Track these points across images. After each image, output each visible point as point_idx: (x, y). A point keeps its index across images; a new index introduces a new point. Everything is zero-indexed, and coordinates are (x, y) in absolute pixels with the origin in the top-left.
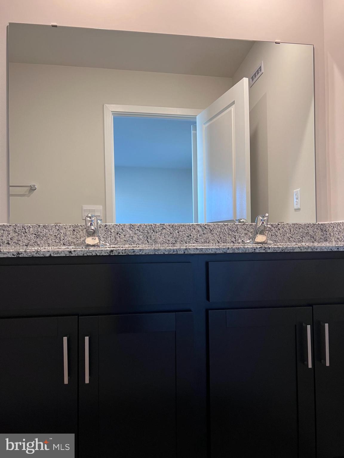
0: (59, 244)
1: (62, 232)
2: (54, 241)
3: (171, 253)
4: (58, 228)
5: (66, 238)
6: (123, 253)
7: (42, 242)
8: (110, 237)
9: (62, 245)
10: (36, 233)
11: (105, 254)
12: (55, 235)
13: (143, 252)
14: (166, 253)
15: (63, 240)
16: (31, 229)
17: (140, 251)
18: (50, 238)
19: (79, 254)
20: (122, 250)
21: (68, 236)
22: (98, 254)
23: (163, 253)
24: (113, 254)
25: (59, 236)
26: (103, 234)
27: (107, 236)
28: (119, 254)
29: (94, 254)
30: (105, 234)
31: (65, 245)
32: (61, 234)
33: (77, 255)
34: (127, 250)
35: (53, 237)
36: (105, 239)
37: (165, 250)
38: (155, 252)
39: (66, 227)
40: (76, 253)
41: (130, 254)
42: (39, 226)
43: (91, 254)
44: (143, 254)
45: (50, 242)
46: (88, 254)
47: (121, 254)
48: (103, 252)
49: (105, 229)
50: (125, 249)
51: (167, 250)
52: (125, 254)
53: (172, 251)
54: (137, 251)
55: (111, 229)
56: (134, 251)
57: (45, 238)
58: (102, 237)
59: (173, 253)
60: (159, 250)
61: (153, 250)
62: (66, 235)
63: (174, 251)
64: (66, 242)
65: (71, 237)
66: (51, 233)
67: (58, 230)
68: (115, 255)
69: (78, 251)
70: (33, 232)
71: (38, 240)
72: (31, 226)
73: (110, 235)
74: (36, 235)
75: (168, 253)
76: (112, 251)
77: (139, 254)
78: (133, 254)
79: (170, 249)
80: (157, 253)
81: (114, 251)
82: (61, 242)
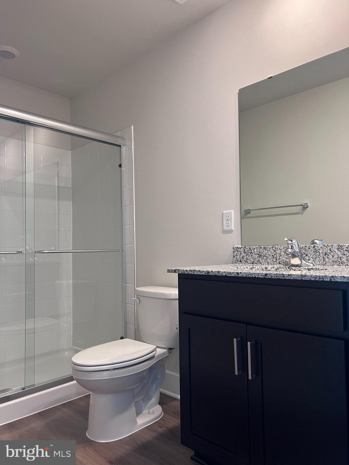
0: (276, 263)
1: (277, 253)
2: (272, 260)
3: (317, 279)
4: (274, 249)
5: (281, 258)
6: (275, 277)
7: (263, 261)
8: (319, 257)
9: (278, 264)
10: (259, 254)
11: (261, 277)
12: (273, 255)
13: (291, 277)
14: (312, 279)
15: (279, 259)
16: (255, 250)
17: (289, 276)
18: (269, 258)
19: (243, 275)
20: (274, 274)
21: (282, 256)
22: (257, 277)
23: (309, 279)
24: (268, 277)
25: (275, 256)
26: (312, 255)
27: (316, 257)
28: (272, 278)
29: (253, 276)
30: (314, 254)
31: (280, 264)
32: (277, 254)
33: (242, 276)
34: (278, 274)
35: (271, 257)
36: (314, 260)
37: (312, 277)
38: (302, 278)
39: (281, 248)
40: (241, 274)
41: (280, 278)
42: (261, 247)
43: (251, 276)
44: (292, 278)
45: (269, 261)
46: (250, 276)
47: (273, 277)
48: (260, 275)
49: (313, 250)
50: (277, 274)
51: (313, 277)
52: (277, 278)
53: (318, 277)
54: (286, 276)
55: (319, 249)
56: (284, 276)
57: (265, 258)
58: (311, 257)
59: (319, 280)
60: (305, 276)
61: (300, 275)
62: (281, 255)
63: (320, 278)
64: (281, 261)
65: (285, 257)
66: (270, 254)
67: (274, 251)
68: (269, 278)
69: (243, 273)
70: (257, 253)
71: (260, 259)
72: (255, 248)
73: (318, 256)
74: (259, 255)
75: (314, 280)
76: (266, 274)
77: (288, 278)
78: (283, 278)
79: (316, 275)
80: (303, 279)
81: (268, 275)
82: (278, 261)
